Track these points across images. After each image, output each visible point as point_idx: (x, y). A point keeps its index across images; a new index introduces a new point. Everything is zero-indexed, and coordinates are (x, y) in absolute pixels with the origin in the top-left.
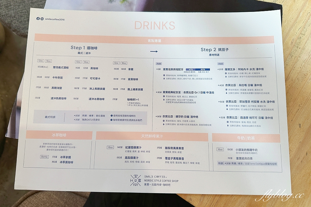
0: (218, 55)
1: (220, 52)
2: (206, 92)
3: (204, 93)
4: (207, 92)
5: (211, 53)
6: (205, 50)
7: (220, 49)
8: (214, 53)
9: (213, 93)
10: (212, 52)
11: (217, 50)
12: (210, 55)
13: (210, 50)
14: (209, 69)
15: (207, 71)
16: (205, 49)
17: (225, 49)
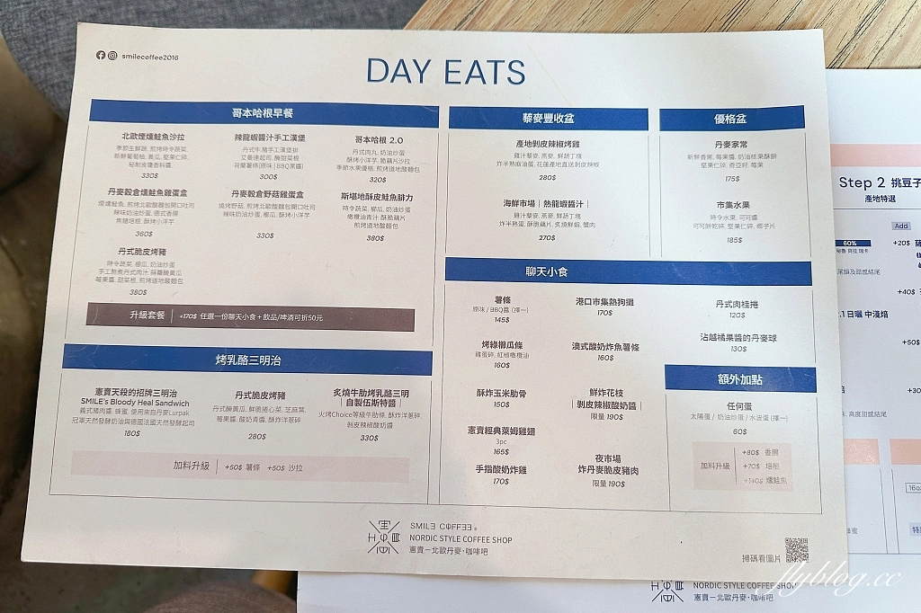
0: (893, 199)
1: (897, 191)
2: (863, 314)
3: (859, 315)
4: (868, 314)
5: (870, 192)
6: (853, 184)
7: (896, 182)
8: (881, 192)
9: (885, 314)
10: (874, 191)
11: (888, 183)
12: (869, 198)
13: (868, 184)
14: (867, 243)
15: (864, 248)
16: (850, 181)
17: (912, 181)
